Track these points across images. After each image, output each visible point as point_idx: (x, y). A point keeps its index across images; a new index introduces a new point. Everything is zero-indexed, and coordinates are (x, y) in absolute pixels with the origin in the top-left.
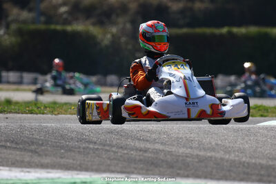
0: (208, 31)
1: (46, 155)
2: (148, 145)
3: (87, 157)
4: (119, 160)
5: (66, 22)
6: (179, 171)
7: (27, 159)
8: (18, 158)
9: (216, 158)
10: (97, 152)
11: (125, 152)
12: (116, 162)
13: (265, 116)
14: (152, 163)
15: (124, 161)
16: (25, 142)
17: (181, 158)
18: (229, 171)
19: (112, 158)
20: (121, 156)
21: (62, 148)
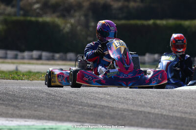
0: (139, 22)
1: (24, 109)
2: (97, 103)
3: (54, 111)
4: (76, 113)
5: (38, 15)
7: (11, 112)
8: (4, 111)
9: (145, 112)
10: (60, 107)
11: (81, 107)
12: (73, 114)
14: (100, 116)
15: (80, 113)
16: (9, 99)
17: (120, 112)
18: (154, 121)
19: (71, 111)
20: (78, 110)
21: (35, 104)
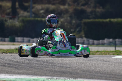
3: (38, 70)
6: (74, 76)
12: (49, 72)
15: (53, 71)
16: (14, 64)
17: (76, 70)
21: (28, 66)
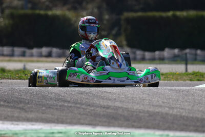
0: (157, 14)
1: (31, 111)
2: (110, 103)
3: (63, 113)
4: (87, 115)
5: (48, 8)
6: (133, 124)
7: (16, 115)
8: (9, 114)
9: (162, 113)
10: (70, 109)
11: (92, 108)
12: (85, 116)
13: (201, 81)
14: (113, 118)
15: (91, 115)
16: (15, 101)
17: (135, 113)
18: (173, 123)
19: (82, 113)
20: (89, 112)
21: (43, 105)
